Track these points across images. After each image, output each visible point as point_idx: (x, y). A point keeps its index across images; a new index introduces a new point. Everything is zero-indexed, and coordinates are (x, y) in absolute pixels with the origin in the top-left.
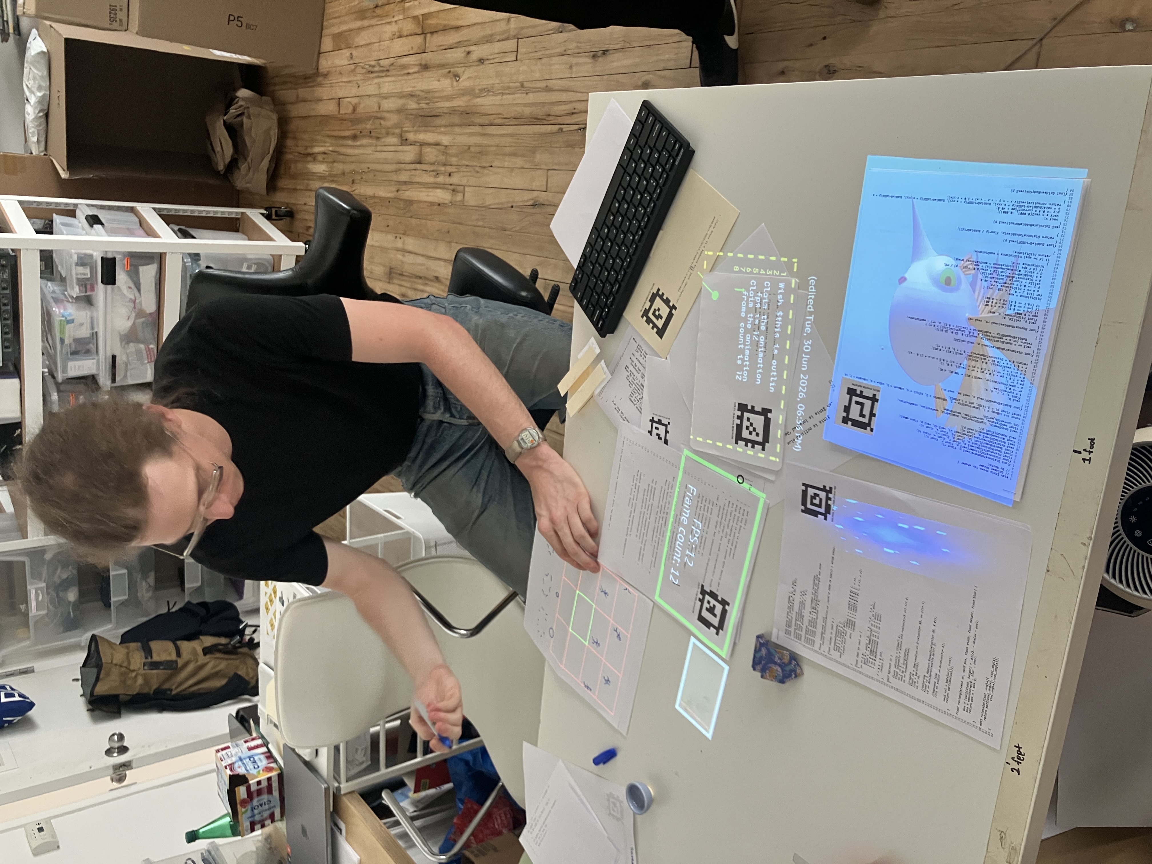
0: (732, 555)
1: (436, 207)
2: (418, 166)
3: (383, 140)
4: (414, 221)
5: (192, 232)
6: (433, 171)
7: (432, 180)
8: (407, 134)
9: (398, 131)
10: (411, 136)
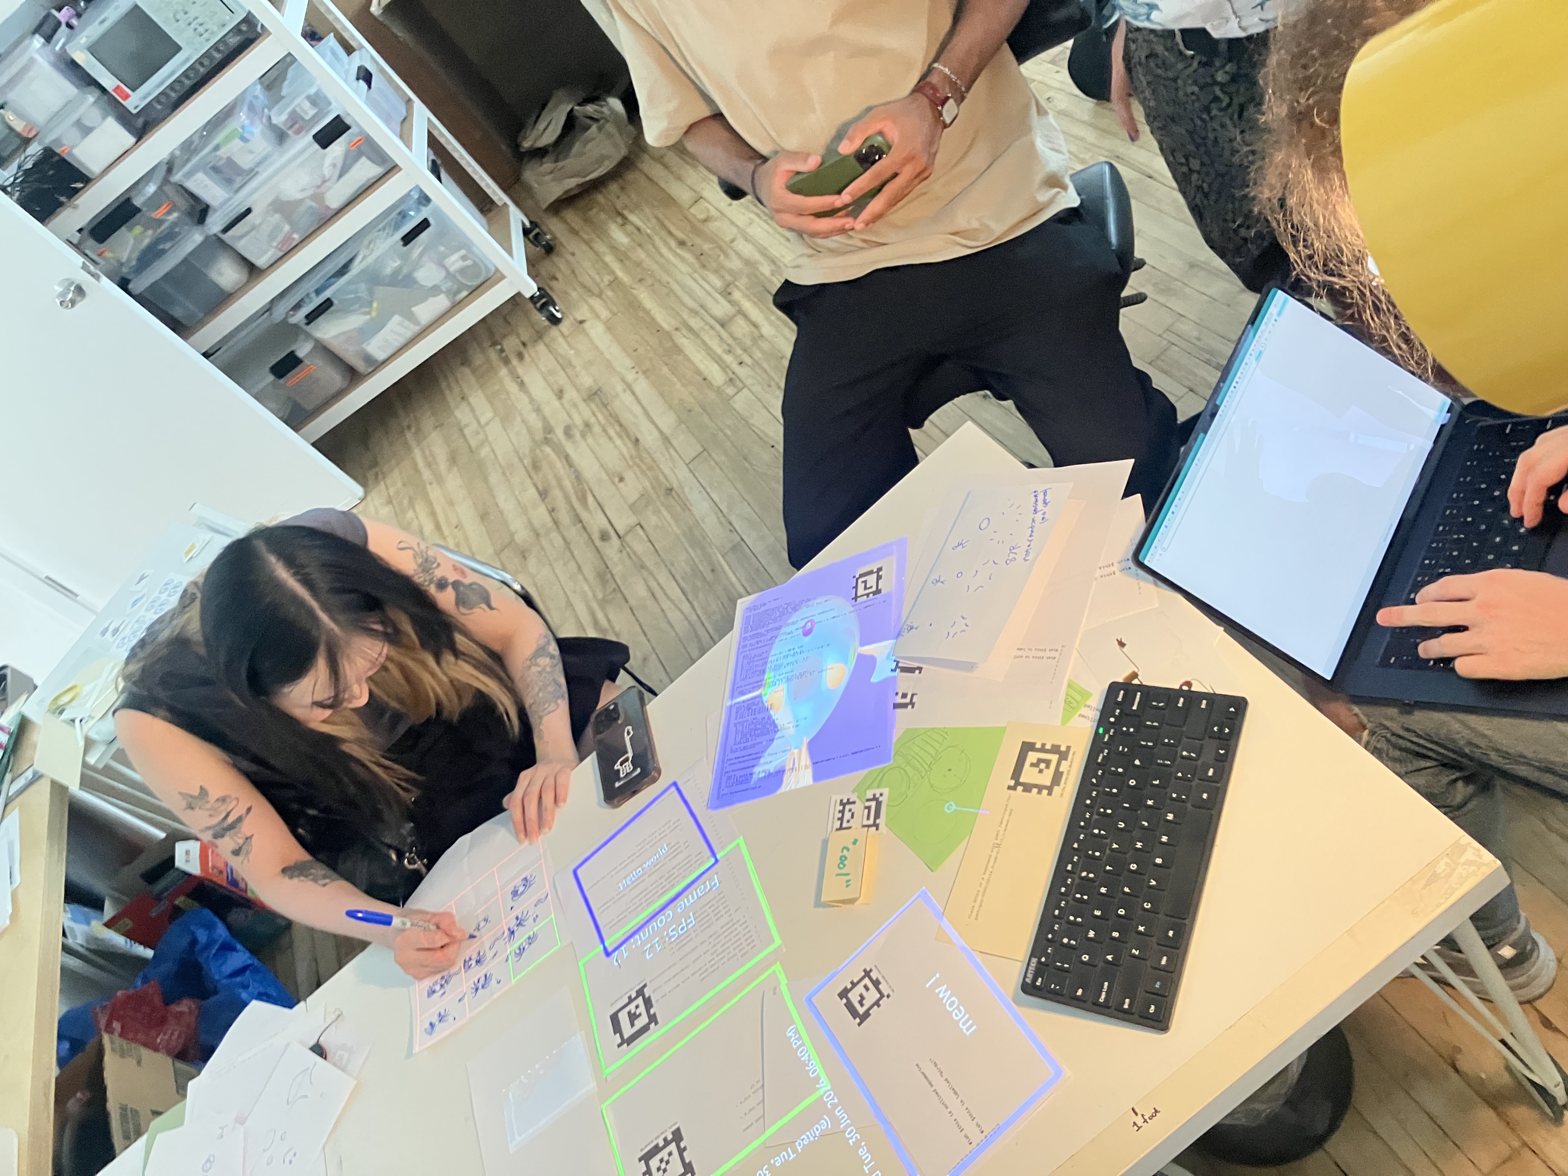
0: (702, 976)
1: (699, 378)
2: (718, 327)
3: (706, 272)
4: (665, 370)
5: (443, 175)
6: (729, 345)
7: (719, 351)
8: (735, 289)
9: (729, 278)
10: (737, 295)
